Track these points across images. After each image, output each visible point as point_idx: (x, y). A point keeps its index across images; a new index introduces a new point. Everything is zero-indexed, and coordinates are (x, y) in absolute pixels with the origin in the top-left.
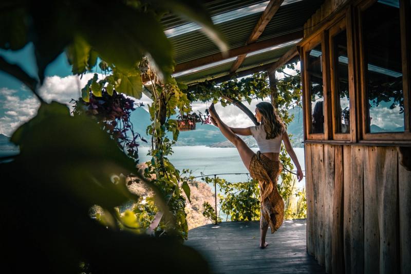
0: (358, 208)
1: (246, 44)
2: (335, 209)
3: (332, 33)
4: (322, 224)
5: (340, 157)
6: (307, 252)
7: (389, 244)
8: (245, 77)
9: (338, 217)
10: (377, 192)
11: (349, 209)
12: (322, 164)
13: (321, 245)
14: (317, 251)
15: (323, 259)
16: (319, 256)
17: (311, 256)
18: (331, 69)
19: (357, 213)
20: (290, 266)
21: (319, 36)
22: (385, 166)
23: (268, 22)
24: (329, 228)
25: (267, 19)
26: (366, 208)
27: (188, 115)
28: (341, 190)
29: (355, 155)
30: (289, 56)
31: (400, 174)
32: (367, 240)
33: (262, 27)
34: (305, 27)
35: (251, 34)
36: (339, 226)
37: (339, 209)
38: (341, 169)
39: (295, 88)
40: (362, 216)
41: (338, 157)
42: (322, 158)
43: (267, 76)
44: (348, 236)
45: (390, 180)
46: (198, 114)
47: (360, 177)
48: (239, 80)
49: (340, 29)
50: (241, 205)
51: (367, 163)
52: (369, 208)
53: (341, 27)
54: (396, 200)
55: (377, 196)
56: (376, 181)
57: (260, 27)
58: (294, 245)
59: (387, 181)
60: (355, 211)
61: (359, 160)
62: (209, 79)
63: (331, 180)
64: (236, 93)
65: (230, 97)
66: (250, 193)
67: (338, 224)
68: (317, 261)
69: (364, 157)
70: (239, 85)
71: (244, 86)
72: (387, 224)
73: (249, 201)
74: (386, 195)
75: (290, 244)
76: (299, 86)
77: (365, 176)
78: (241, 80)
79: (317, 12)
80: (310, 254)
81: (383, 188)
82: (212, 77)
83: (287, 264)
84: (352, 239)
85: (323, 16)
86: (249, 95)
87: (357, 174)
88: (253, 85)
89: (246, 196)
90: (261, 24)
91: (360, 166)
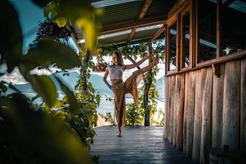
0: (192, 106)
1: (137, 21)
2: (179, 109)
3: (183, 14)
4: (172, 120)
5: (183, 80)
6: (164, 138)
7: (206, 120)
8: (135, 45)
9: (181, 113)
10: (202, 94)
11: (187, 107)
12: (174, 86)
13: (171, 132)
14: (169, 136)
15: (172, 139)
16: (170, 139)
17: (166, 140)
18: (181, 34)
19: (191, 108)
20: (154, 143)
21: (176, 17)
22: (206, 79)
23: (149, 6)
24: (176, 121)
25: (148, 4)
26: (196, 104)
27: (102, 63)
28: (183, 98)
29: (191, 77)
30: (160, 32)
31: (214, 81)
32: (196, 121)
33: (145, 9)
34: (168, 14)
35: (139, 14)
36: (181, 118)
37: (182, 109)
38: (184, 86)
39: (162, 53)
40: (193, 110)
41: (182, 80)
42: (174, 83)
43: (147, 45)
44: (186, 123)
45: (208, 85)
46: (107, 63)
47: (193, 89)
48: (132, 46)
49: (187, 11)
50: (129, 116)
51: (197, 79)
52: (197, 104)
53: (187, 10)
54: (211, 96)
55: (201, 96)
56: (201, 87)
57: (144, 9)
58: (157, 135)
59: (207, 86)
60: (190, 107)
61: (193, 80)
62: (115, 44)
63: (178, 94)
64: (130, 53)
65: (126, 55)
66: (134, 109)
67: (180, 117)
68: (169, 141)
69: (196, 77)
70: (132, 49)
71: (134, 50)
72: (206, 109)
73: (133, 113)
74: (206, 94)
75: (155, 134)
76: (164, 52)
77: (196, 87)
78: (133, 46)
79: (175, 4)
80: (165, 138)
81: (205, 90)
82: (117, 44)
83: (152, 142)
84: (187, 123)
85: (178, 5)
86: (137, 54)
87: (192, 87)
88: (139, 49)
89: (132, 111)
90: (145, 7)
91: (194, 82)
